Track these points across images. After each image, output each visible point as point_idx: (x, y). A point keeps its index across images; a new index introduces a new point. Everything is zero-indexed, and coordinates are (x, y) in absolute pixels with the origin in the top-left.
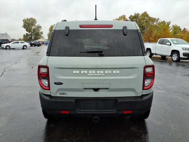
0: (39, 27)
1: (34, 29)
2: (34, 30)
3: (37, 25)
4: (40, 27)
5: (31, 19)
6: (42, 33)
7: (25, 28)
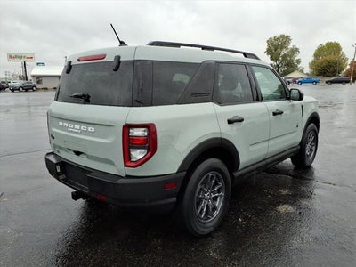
0: (295, 50)
1: (285, 55)
2: (285, 57)
3: (290, 46)
4: (297, 50)
5: (282, 36)
6: (298, 61)
7: (268, 54)
